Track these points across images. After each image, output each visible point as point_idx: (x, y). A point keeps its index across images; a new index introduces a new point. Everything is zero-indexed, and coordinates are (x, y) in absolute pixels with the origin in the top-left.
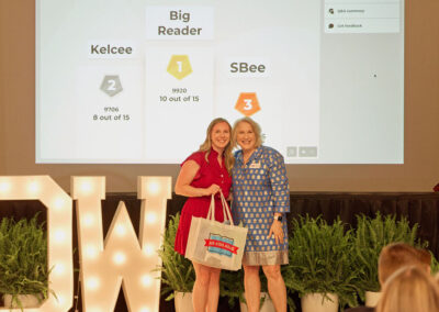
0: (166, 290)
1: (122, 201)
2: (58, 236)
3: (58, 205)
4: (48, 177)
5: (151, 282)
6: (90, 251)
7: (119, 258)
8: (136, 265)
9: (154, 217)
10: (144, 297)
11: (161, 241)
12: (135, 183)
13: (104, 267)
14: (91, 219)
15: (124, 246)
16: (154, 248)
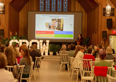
0: (49, 51)
1: (44, 42)
2: (38, 46)
3: (38, 43)
4: (37, 40)
5: (47, 51)
6: (41, 47)
7: (44, 48)
8: (46, 49)
9: (48, 44)
10: (46, 52)
11: (48, 47)
12: (46, 41)
13: (42, 49)
14: (41, 44)
15: (44, 47)
16: (47, 47)
